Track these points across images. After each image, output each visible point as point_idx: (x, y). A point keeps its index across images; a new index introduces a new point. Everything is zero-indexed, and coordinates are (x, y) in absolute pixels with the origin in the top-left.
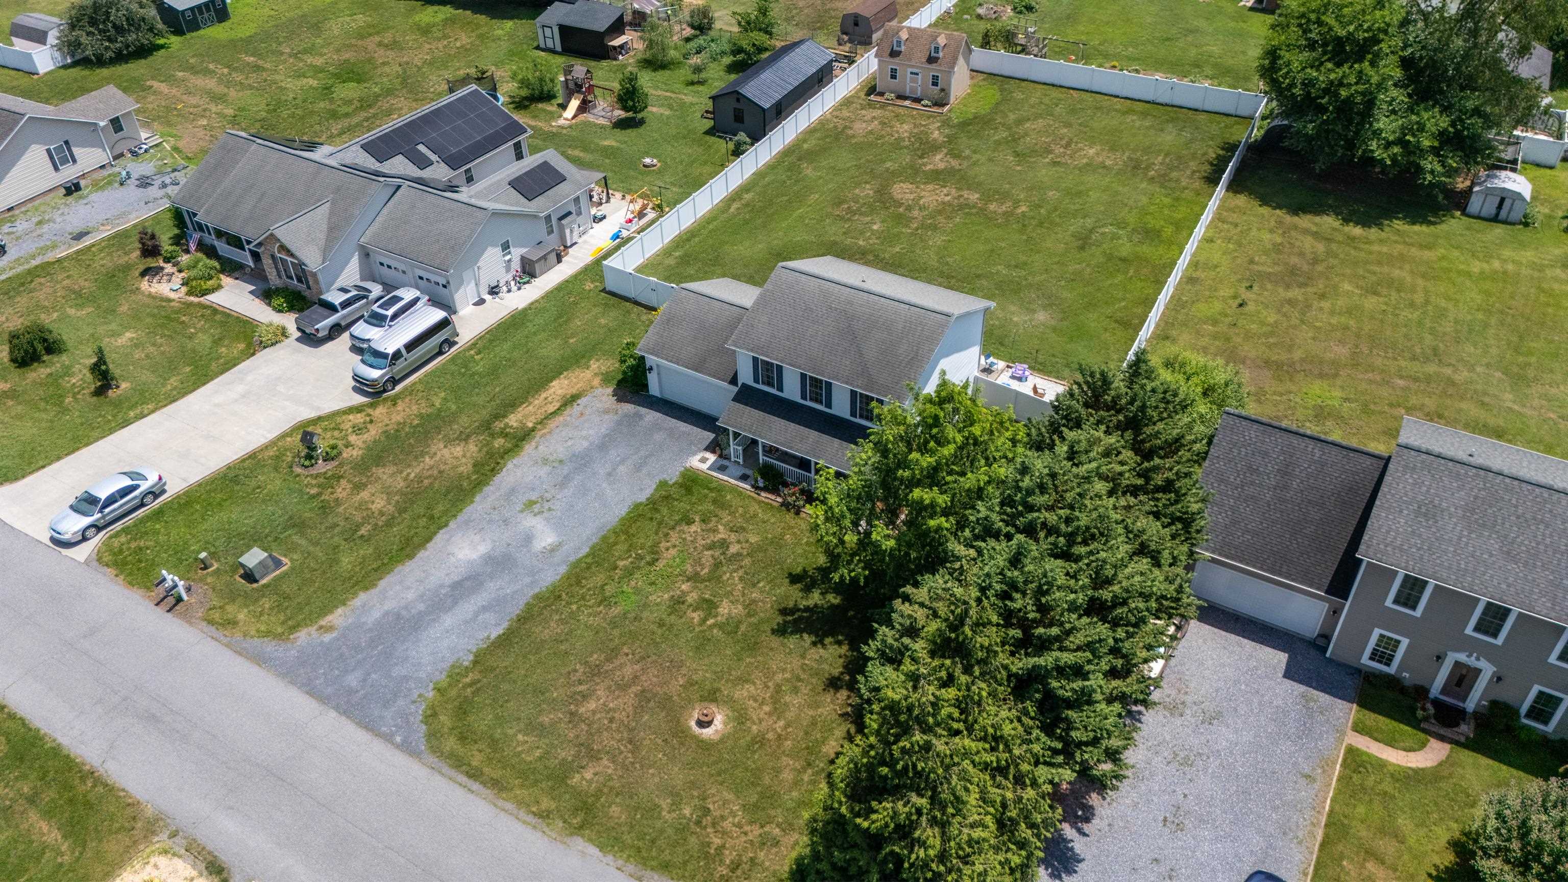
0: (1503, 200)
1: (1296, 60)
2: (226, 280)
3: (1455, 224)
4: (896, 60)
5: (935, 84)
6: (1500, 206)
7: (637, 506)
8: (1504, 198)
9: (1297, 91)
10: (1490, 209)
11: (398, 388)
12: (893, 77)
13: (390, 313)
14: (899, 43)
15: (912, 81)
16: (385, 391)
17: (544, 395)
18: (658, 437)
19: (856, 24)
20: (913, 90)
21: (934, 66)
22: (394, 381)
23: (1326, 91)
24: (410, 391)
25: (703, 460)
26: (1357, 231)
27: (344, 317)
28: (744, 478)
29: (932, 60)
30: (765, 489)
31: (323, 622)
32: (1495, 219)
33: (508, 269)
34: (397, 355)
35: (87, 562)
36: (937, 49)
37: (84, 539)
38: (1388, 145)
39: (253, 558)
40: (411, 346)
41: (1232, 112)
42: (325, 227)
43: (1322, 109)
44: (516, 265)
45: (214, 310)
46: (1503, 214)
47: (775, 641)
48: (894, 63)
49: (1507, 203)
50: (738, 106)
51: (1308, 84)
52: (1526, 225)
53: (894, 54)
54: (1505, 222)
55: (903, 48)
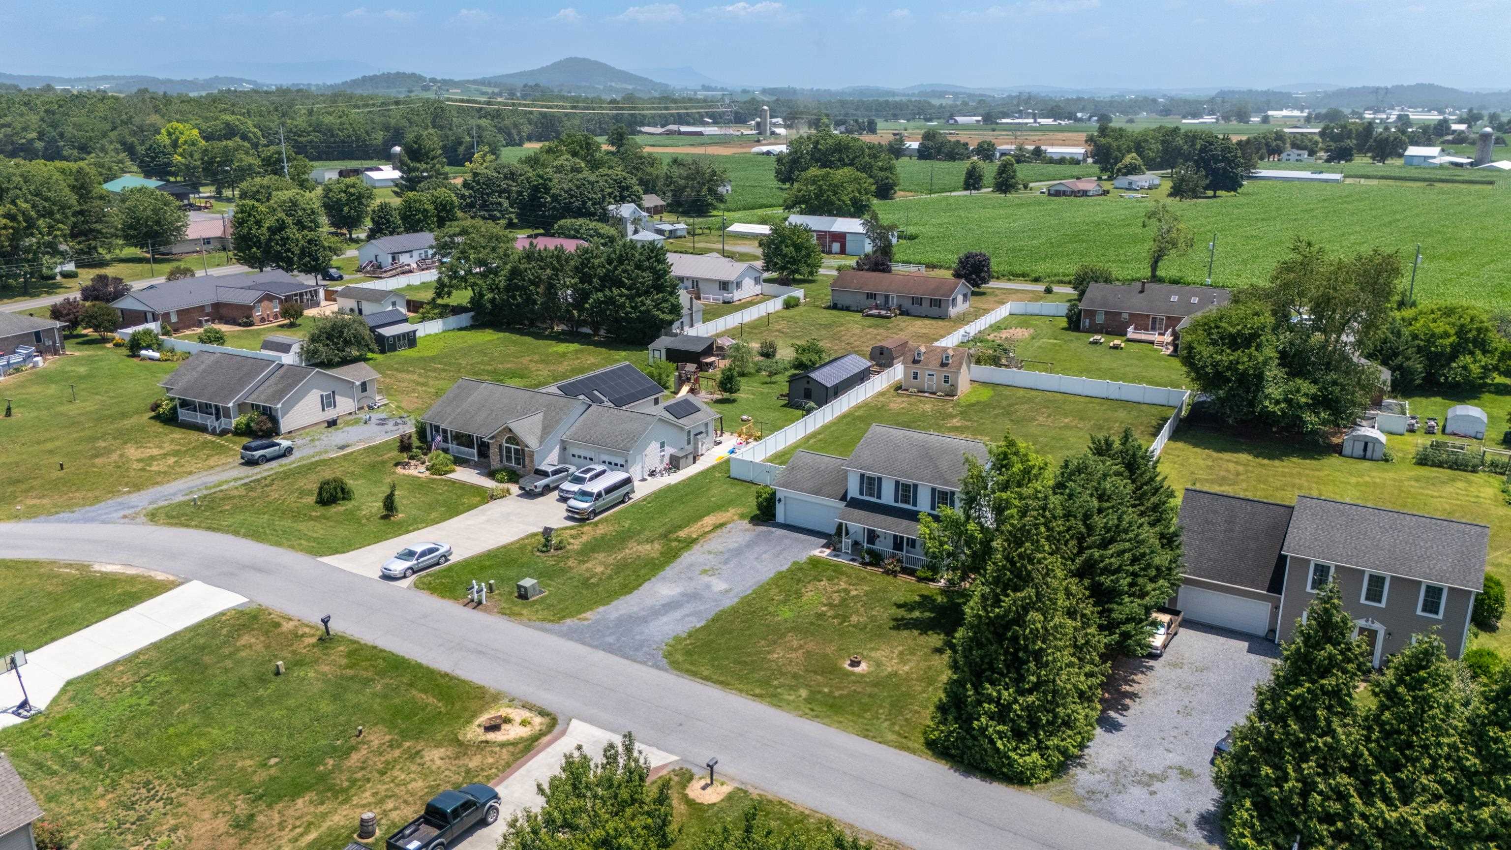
0: (1366, 444)
1: (1205, 351)
2: (458, 469)
3: (1334, 460)
4: (917, 366)
5: (946, 382)
6: (1365, 449)
7: (780, 573)
8: (1366, 442)
9: (1209, 370)
10: (1359, 450)
11: (596, 519)
12: (915, 378)
13: (588, 476)
14: (919, 354)
15: (929, 380)
16: (588, 519)
17: (700, 523)
18: (787, 542)
19: (882, 354)
20: (929, 386)
21: (945, 369)
22: (595, 513)
23: (1229, 368)
24: (606, 520)
25: (822, 552)
26: (1266, 461)
27: (553, 482)
28: (853, 560)
29: (943, 365)
30: (870, 564)
31: (583, 616)
32: (1364, 458)
33: (662, 463)
34: (599, 495)
35: (409, 588)
36: (947, 358)
37: (405, 577)
38: (1277, 402)
39: (528, 582)
40: (609, 490)
41: (1165, 403)
42: (540, 426)
43: (1229, 380)
44: (667, 460)
45: (454, 482)
46: (1369, 454)
47: (894, 633)
48: (916, 368)
49: (1370, 446)
50: (807, 386)
51: (1215, 365)
52: (1387, 461)
53: (915, 362)
54: (1372, 460)
55: (922, 358)
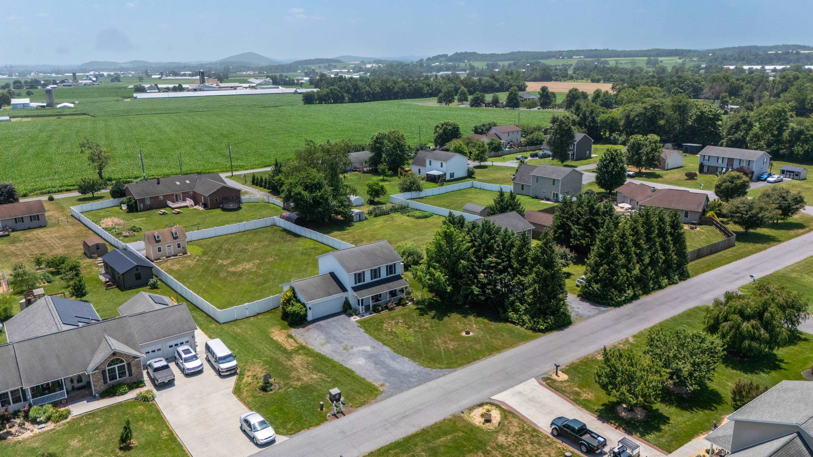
2: (69, 407)
4: (160, 243)
7: (366, 332)
8: (360, 214)
10: (357, 218)
12: (160, 251)
15: (168, 249)
18: (334, 323)
19: (98, 248)
20: (171, 252)
21: (178, 240)
24: (243, 366)
25: (355, 318)
28: (371, 314)
29: (175, 238)
31: (378, 386)
32: (360, 221)
35: (291, 437)
36: (175, 234)
46: (361, 218)
48: (159, 245)
50: (137, 272)
52: (367, 219)
55: (160, 238)
